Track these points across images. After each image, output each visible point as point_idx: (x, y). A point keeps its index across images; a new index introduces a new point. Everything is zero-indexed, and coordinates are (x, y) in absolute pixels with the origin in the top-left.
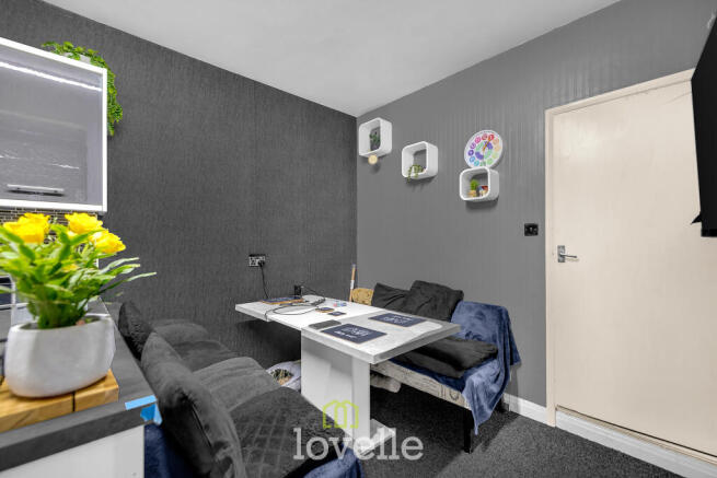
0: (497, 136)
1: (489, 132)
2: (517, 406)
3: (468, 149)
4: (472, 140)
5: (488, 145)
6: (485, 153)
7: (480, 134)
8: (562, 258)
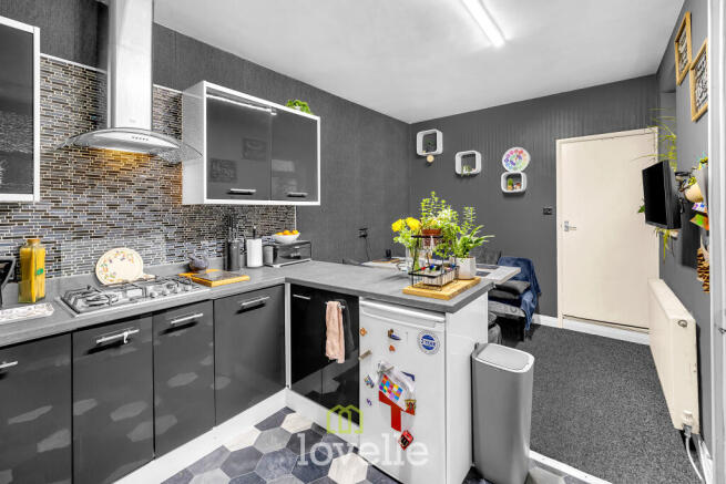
0: (525, 152)
1: (519, 149)
2: (539, 320)
3: (504, 158)
4: (508, 152)
5: (519, 157)
6: (517, 161)
7: (513, 149)
8: (567, 229)
